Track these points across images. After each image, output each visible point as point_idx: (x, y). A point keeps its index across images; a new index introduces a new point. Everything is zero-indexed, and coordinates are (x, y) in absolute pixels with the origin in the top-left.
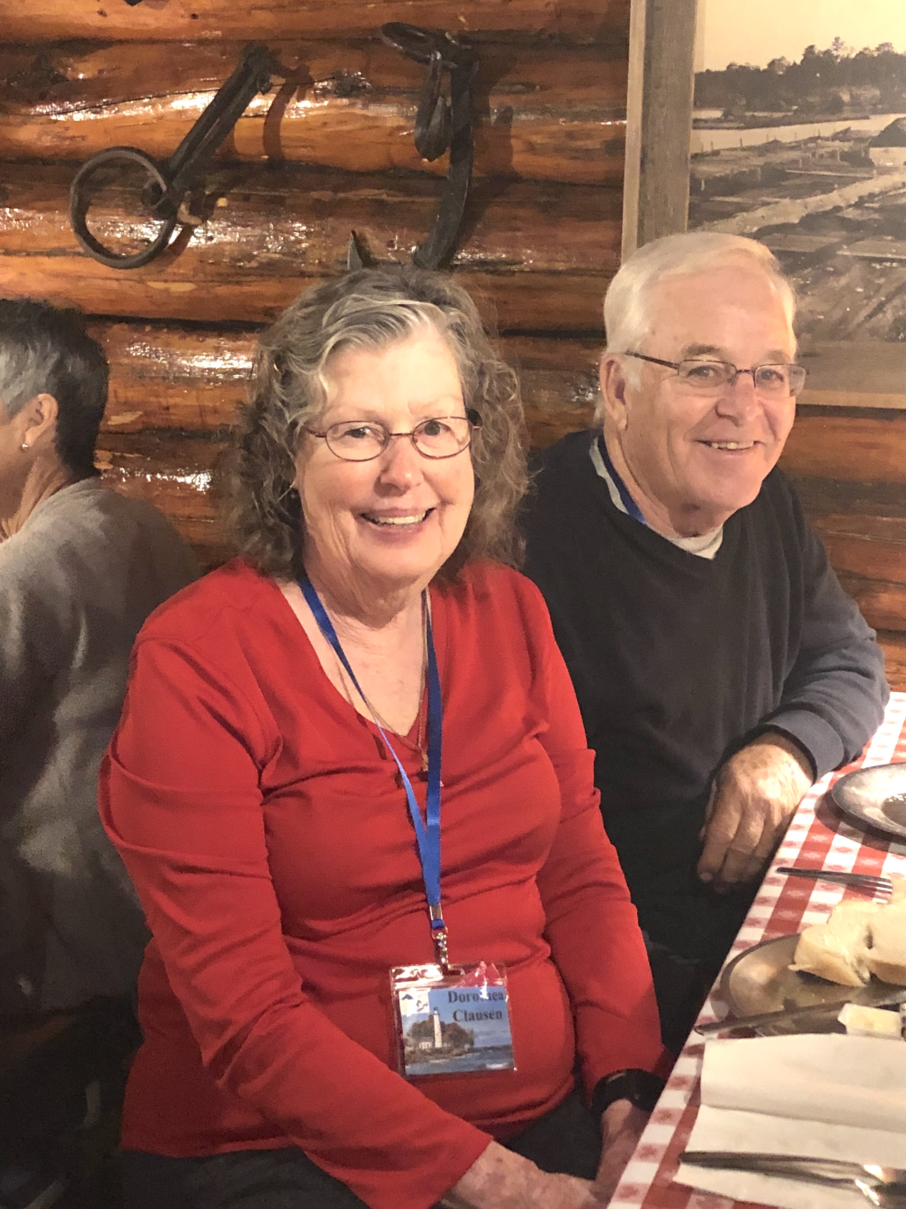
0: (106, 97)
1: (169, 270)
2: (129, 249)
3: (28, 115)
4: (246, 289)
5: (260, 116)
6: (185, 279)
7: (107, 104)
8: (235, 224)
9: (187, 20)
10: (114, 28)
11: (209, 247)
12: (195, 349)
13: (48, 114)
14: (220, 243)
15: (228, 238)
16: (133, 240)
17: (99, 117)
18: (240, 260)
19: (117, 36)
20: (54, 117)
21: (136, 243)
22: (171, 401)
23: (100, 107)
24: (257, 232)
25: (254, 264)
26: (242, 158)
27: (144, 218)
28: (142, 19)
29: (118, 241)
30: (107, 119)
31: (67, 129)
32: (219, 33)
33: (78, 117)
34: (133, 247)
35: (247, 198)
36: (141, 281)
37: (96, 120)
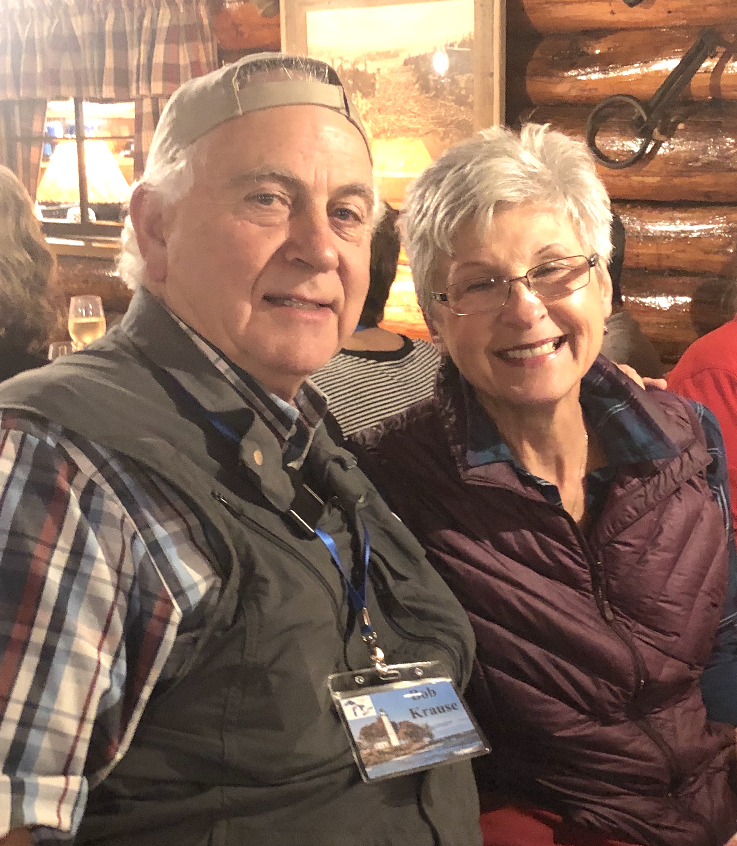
0: (612, 64)
1: (645, 169)
2: (621, 157)
3: (564, 77)
4: (693, 180)
5: (709, 72)
6: (654, 175)
7: (612, 68)
8: (688, 140)
9: (666, 15)
10: (619, 21)
11: (671, 155)
12: (658, 218)
13: (575, 76)
14: (678, 152)
15: (684, 148)
16: (623, 151)
17: (607, 76)
18: (690, 162)
19: (620, 26)
20: (579, 78)
21: (626, 153)
22: (640, 251)
23: (608, 70)
24: (703, 144)
25: (699, 164)
26: (695, 99)
27: (632, 138)
28: (637, 15)
29: (614, 152)
30: (612, 78)
31: (587, 84)
32: (685, 22)
33: (594, 77)
34: (624, 156)
35: (697, 123)
36: (627, 177)
37: (605, 79)
